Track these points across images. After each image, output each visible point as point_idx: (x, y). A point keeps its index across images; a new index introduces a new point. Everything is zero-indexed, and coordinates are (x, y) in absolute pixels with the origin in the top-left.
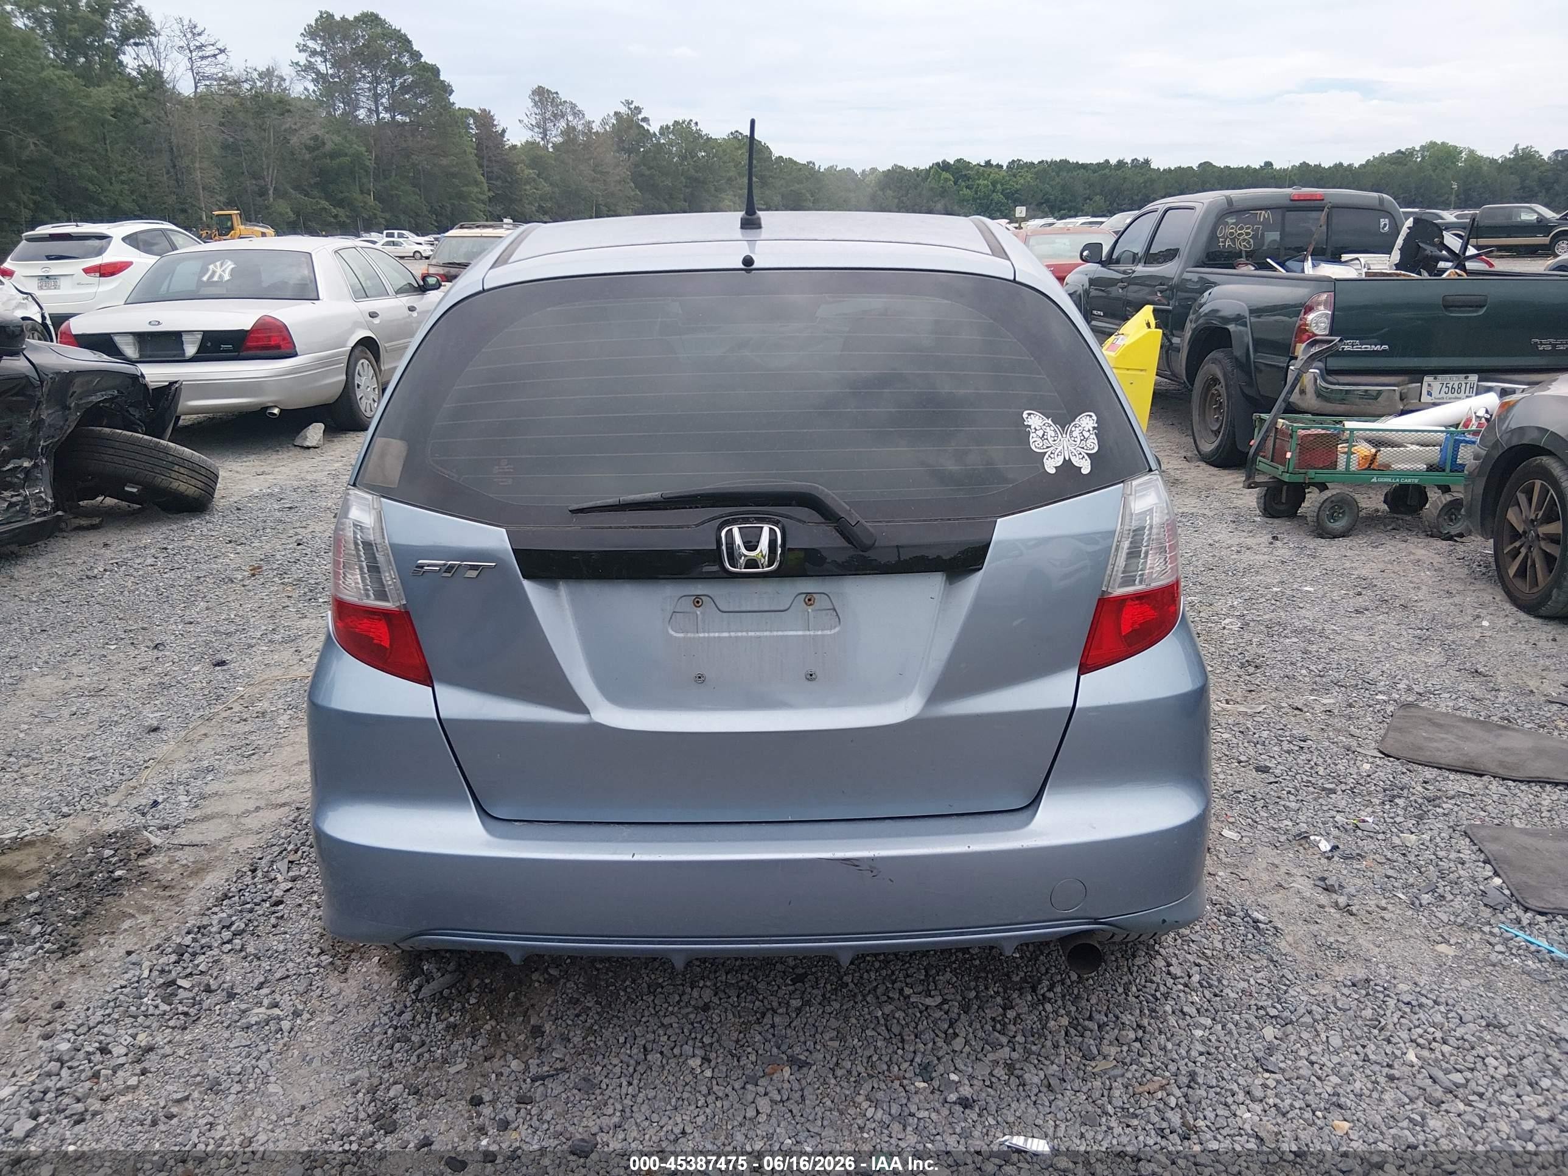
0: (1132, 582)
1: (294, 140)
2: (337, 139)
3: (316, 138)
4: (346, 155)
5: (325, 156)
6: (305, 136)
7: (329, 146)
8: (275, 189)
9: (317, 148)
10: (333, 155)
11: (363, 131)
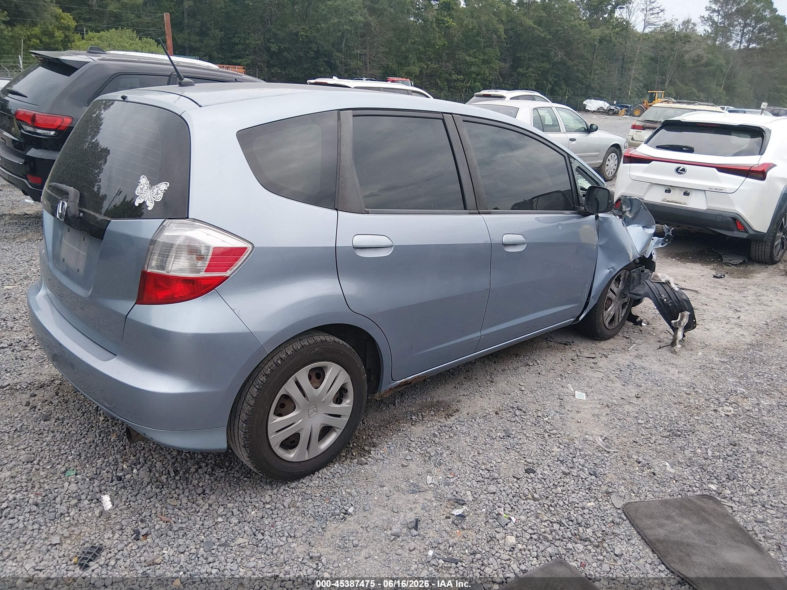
0: (163, 269)
1: (687, 56)
2: (710, 56)
3: (698, 56)
4: (713, 65)
5: (702, 65)
6: (693, 54)
7: (705, 60)
8: (670, 81)
9: (698, 61)
10: (707, 65)
11: (729, 53)
